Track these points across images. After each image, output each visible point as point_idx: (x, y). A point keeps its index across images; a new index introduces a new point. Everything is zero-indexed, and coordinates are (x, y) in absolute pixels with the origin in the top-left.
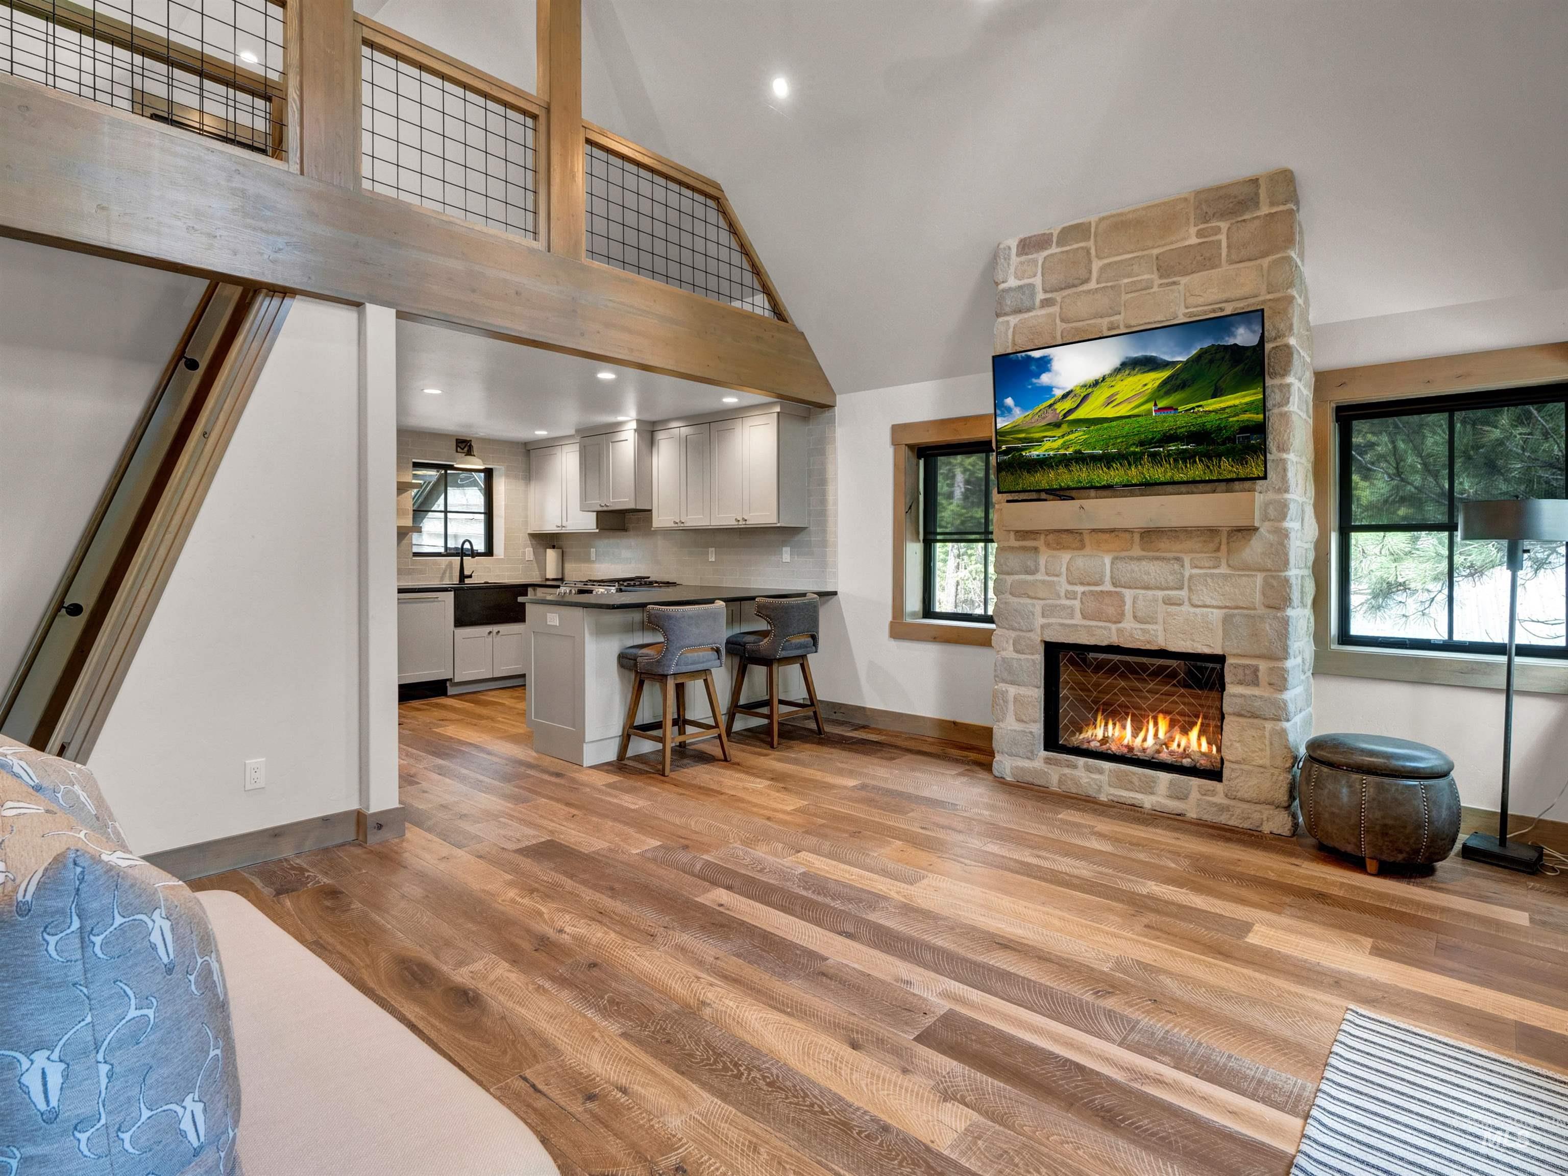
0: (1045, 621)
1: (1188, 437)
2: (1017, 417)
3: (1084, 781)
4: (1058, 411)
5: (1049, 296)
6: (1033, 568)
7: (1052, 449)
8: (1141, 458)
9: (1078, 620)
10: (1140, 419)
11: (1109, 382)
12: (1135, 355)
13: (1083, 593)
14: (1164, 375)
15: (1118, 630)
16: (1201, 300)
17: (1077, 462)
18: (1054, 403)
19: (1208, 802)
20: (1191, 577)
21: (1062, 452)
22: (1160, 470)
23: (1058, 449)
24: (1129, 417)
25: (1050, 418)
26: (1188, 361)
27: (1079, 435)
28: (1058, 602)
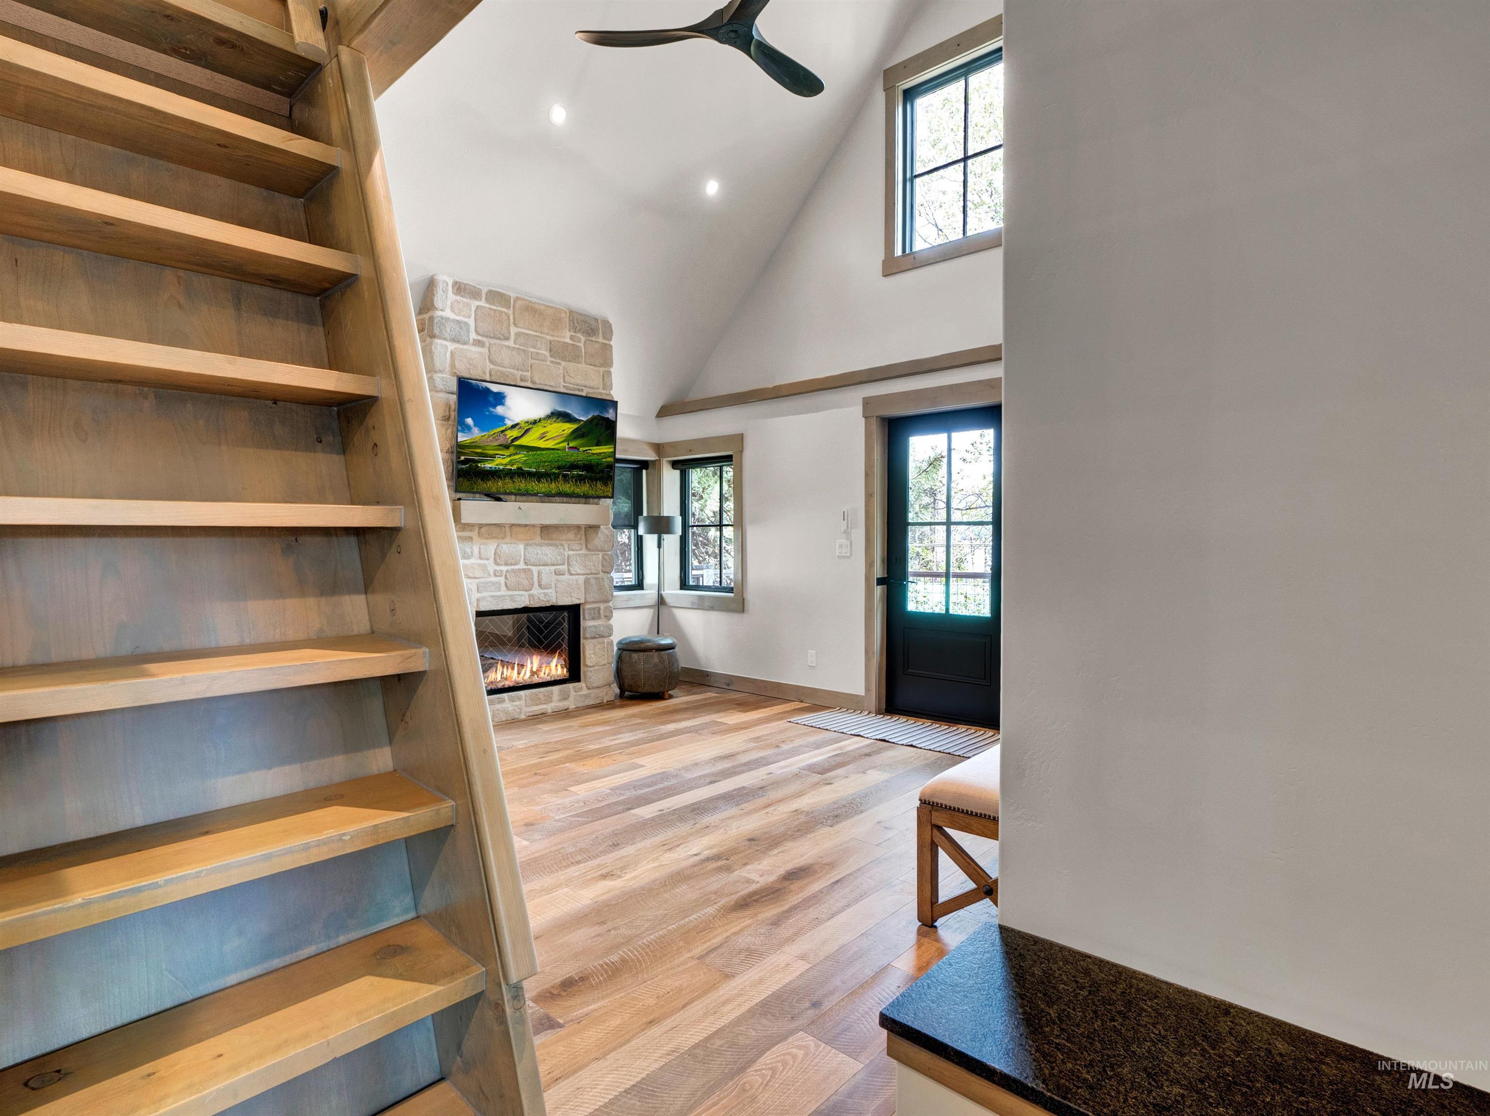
0: (479, 595)
1: (583, 467)
2: (475, 435)
3: (511, 709)
4: (508, 437)
5: (480, 338)
6: (470, 554)
7: (501, 464)
8: (558, 477)
9: (503, 592)
10: (559, 452)
11: (543, 423)
12: (560, 410)
13: (507, 571)
14: (574, 426)
15: (529, 596)
16: (573, 381)
17: (518, 476)
18: (505, 430)
19: (580, 695)
20: (569, 557)
21: (509, 467)
22: (568, 486)
23: (506, 465)
24: (553, 449)
25: (501, 440)
26: (586, 422)
27: (521, 457)
28: (489, 579)
